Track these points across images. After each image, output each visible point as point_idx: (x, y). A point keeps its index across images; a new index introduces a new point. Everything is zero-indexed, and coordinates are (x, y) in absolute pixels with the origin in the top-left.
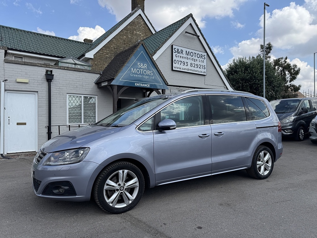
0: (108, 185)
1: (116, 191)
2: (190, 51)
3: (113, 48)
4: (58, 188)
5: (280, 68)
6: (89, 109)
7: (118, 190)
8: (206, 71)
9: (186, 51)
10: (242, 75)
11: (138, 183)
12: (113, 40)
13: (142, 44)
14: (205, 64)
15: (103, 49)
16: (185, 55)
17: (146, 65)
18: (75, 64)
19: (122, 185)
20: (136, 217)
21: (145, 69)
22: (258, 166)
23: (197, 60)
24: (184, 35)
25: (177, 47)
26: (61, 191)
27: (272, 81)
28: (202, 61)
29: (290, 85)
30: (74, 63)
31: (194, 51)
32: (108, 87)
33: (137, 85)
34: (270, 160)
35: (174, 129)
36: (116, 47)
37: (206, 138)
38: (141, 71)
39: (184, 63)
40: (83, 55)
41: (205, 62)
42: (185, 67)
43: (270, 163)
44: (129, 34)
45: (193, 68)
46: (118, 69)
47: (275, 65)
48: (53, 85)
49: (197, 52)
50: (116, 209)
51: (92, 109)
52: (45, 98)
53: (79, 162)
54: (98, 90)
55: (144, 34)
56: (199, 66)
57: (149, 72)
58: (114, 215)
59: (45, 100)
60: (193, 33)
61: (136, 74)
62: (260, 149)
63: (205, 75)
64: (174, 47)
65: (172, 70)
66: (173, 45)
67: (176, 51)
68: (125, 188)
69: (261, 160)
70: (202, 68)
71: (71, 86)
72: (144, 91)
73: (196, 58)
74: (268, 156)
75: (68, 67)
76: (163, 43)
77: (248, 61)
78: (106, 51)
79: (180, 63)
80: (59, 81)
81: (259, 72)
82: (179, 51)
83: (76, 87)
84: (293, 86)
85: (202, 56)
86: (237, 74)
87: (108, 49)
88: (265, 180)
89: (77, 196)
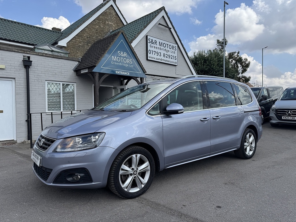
0: (122, 170)
1: (130, 176)
2: (163, 42)
3: (86, 37)
4: (71, 175)
5: (234, 61)
6: (68, 96)
7: (131, 175)
8: (177, 62)
9: (160, 42)
10: (201, 67)
11: (149, 167)
12: (86, 29)
13: (122, 33)
14: (176, 55)
15: (76, 38)
16: (158, 46)
17: (125, 54)
18: (52, 51)
19: (135, 170)
20: (152, 200)
21: (125, 57)
22: (245, 147)
23: (169, 51)
24: (157, 26)
25: (151, 38)
26: (75, 179)
27: (227, 73)
28: (173, 52)
29: (242, 76)
30: (51, 49)
31: (166, 43)
32: (88, 74)
33: (118, 73)
34: (254, 141)
35: (182, 113)
36: (88, 36)
37: (206, 122)
38: (121, 59)
39: (157, 53)
40: (56, 43)
41: (176, 54)
42: (158, 57)
43: (254, 144)
44: (101, 24)
45: (165, 59)
46: (99, 57)
47: (229, 58)
48: (32, 71)
49: (169, 44)
50: (131, 194)
51: (71, 96)
52: (22, 84)
53: (96, 147)
54: (77, 77)
55: (116, 25)
56: (171, 57)
57: (128, 60)
58: (129, 200)
59: (23, 87)
60: (165, 25)
61: (117, 62)
62: (247, 132)
63: (176, 66)
64: (149, 37)
65: (147, 59)
66: (147, 35)
67: (151, 41)
68: (138, 172)
69: (247, 142)
70: (173, 59)
71: (49, 73)
72: (122, 79)
73: (168, 49)
74: (252, 138)
75: (46, 54)
76: (139, 34)
77: (207, 54)
78: (78, 40)
79: (154, 53)
80: (37, 67)
81: (216, 64)
82: (153, 42)
83: (54, 74)
84: (244, 77)
85: (173, 47)
86: (197, 66)
87: (81, 38)
88: (251, 159)
89: (93, 183)
